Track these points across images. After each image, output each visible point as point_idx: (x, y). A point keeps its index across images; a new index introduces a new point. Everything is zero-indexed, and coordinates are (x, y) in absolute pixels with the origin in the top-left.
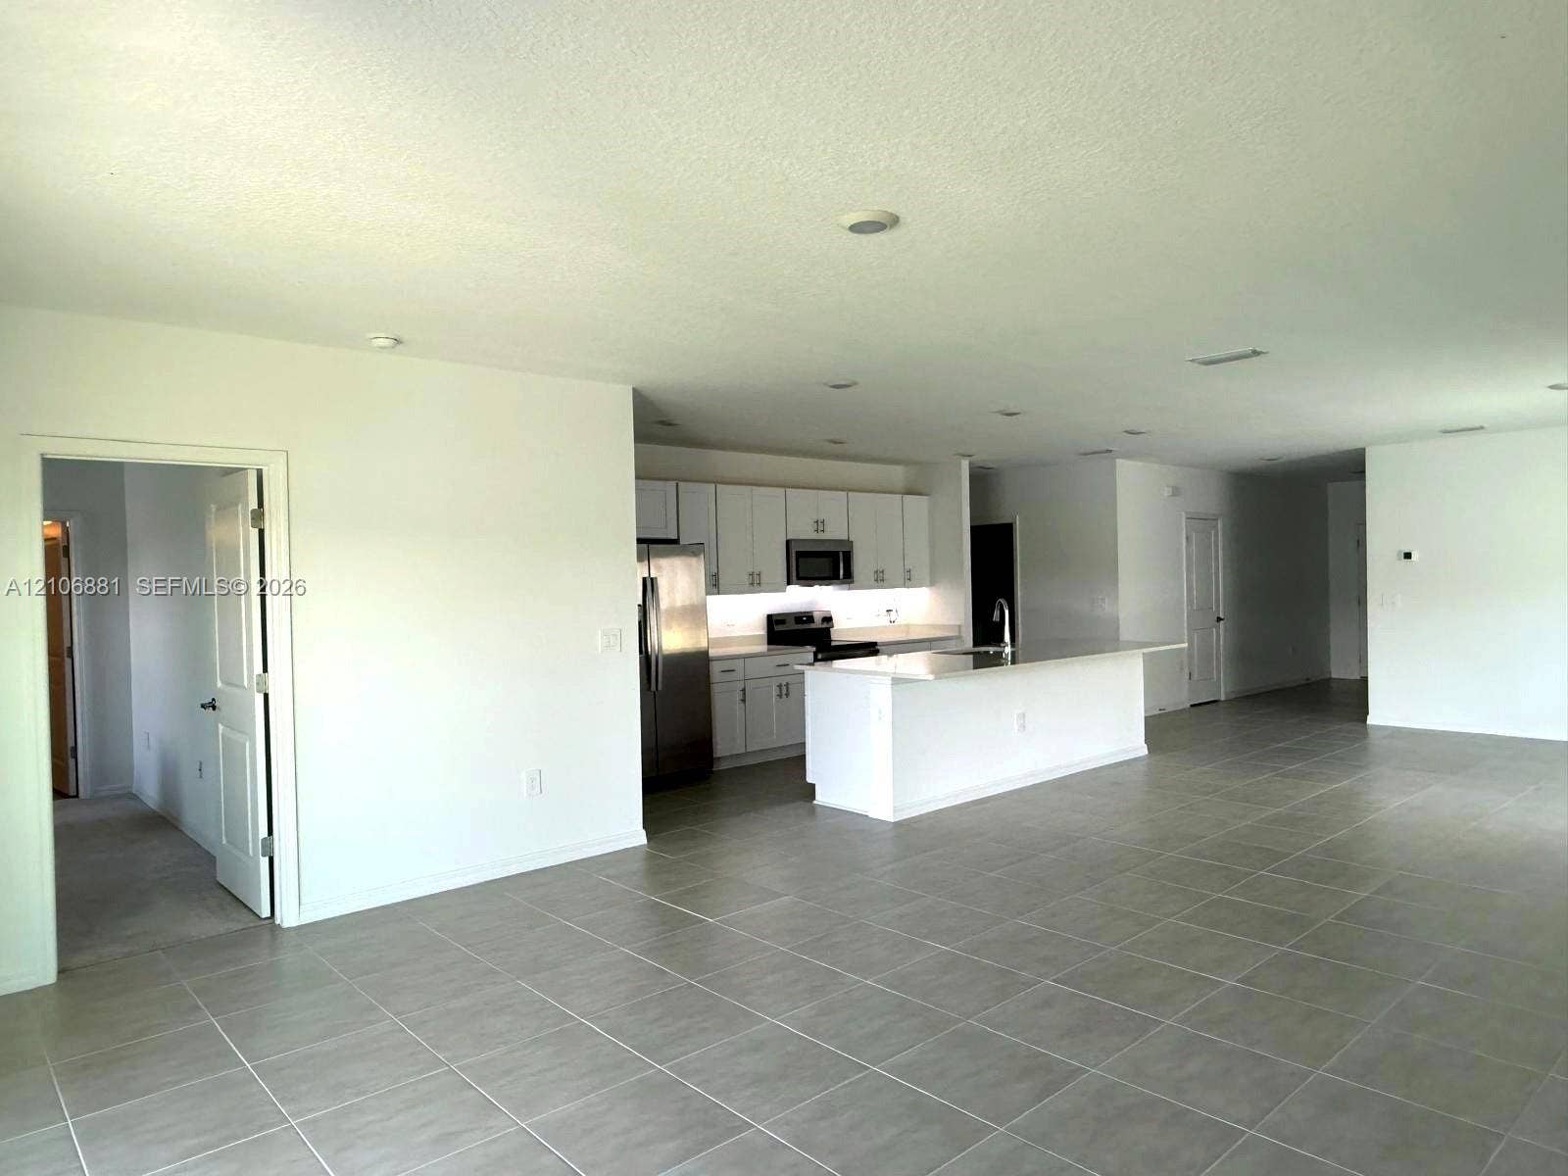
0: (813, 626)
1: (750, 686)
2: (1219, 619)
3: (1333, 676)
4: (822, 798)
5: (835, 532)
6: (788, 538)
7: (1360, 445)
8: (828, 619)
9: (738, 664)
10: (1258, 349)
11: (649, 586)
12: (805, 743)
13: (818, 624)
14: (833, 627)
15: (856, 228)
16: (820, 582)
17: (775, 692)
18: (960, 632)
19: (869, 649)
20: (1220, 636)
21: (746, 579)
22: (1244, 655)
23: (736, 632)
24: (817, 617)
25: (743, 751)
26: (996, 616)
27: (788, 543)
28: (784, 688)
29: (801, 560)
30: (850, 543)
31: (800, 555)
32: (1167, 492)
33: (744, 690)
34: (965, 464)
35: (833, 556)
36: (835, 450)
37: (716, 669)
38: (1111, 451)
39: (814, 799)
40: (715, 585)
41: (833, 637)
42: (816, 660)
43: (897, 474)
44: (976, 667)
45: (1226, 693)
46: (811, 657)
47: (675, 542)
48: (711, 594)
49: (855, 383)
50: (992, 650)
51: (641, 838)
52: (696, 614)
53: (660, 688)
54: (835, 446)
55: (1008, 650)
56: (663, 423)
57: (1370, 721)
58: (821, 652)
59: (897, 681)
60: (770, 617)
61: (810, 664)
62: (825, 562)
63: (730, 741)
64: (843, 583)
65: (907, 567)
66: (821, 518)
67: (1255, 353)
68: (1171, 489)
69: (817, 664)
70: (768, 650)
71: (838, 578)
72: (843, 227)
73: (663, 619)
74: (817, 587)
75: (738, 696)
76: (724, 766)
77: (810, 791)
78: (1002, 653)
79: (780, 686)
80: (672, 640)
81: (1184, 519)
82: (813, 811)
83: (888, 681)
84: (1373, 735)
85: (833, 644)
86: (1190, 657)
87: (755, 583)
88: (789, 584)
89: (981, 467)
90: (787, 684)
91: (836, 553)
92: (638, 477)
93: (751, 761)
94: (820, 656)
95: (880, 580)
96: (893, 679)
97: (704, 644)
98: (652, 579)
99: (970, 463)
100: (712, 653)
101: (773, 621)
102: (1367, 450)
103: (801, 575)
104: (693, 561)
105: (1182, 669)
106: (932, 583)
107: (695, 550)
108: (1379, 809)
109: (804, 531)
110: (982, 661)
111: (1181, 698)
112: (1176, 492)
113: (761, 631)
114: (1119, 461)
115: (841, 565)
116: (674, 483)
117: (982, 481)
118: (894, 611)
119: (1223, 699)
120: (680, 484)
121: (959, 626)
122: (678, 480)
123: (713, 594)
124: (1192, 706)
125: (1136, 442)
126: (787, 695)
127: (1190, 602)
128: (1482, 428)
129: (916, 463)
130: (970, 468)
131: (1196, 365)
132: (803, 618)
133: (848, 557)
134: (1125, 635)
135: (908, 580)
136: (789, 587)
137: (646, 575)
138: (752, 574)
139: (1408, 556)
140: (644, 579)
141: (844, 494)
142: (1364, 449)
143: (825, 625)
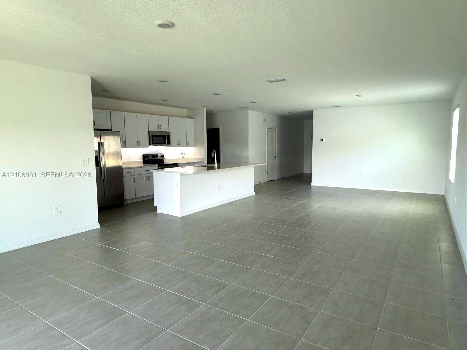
0: (158, 158)
1: (137, 177)
2: (275, 157)
3: (304, 173)
4: (159, 211)
5: (164, 129)
6: (149, 130)
7: (312, 109)
8: (163, 156)
9: (133, 170)
10: (285, 79)
11: (101, 145)
12: (153, 195)
13: (159, 158)
14: (164, 159)
15: (160, 26)
16: (160, 145)
17: (145, 179)
18: (203, 160)
19: (176, 165)
20: (276, 161)
21: (135, 143)
22: (282, 167)
23: (132, 160)
24: (159, 155)
25: (135, 197)
26: (213, 155)
27: (149, 132)
28: (148, 178)
29: (153, 138)
30: (169, 133)
31: (153, 136)
32: (262, 120)
33: (135, 179)
34: (205, 109)
35: (164, 137)
36: (163, 103)
37: (125, 171)
38: (247, 108)
39: (157, 211)
40: (124, 145)
41: (164, 162)
42: (158, 168)
43: (184, 112)
44: (208, 170)
45: (277, 178)
46: (157, 168)
47: (110, 130)
48: (123, 148)
49: (168, 81)
50: (211, 165)
51: (98, 226)
52: (118, 155)
53: (105, 178)
54: (165, 101)
55: (216, 165)
56: (104, 90)
57: (312, 184)
58: (160, 166)
59: (182, 175)
60: (143, 155)
61: (156, 170)
62: (162, 138)
63: (130, 194)
64: (167, 145)
65: (187, 141)
66: (160, 125)
67: (284, 80)
68: (263, 120)
69: (159, 169)
70: (143, 166)
71: (166, 144)
72: (156, 25)
73: (106, 156)
74: (159, 146)
75: (133, 180)
76: (128, 202)
77: (155, 209)
78: (214, 166)
79: (147, 177)
80: (109, 162)
81: (267, 129)
82: (156, 215)
83: (179, 174)
84: (313, 188)
85: (164, 164)
86: (268, 168)
87: (138, 144)
88: (149, 145)
89: (210, 111)
90: (149, 176)
91: (165, 136)
92: (93, 108)
93: (138, 200)
94: (160, 167)
95: (179, 144)
96: (180, 174)
97: (120, 164)
98: (102, 143)
99: (207, 109)
100: (123, 167)
101: (144, 156)
102: (314, 111)
103: (153, 142)
104: (116, 137)
105: (265, 171)
106: (195, 145)
107: (117, 133)
108: (311, 208)
109: (154, 128)
110: (210, 168)
111: (265, 179)
112: (265, 120)
113: (141, 159)
114: (249, 111)
115: (167, 140)
116: (109, 111)
117: (210, 115)
118: (184, 154)
119: (276, 179)
120: (111, 112)
121: (203, 159)
122: (111, 110)
123: (124, 148)
124: (268, 181)
125: (253, 105)
126: (149, 180)
127: (268, 152)
128: (341, 106)
129: (191, 109)
130: (207, 112)
131: (268, 82)
132: (155, 156)
133: (169, 137)
134: (250, 161)
135: (188, 144)
136: (150, 146)
137: (100, 141)
138: (137, 142)
139: (322, 140)
140: (99, 142)
141: (167, 117)
142: (313, 111)
143: (162, 158)
